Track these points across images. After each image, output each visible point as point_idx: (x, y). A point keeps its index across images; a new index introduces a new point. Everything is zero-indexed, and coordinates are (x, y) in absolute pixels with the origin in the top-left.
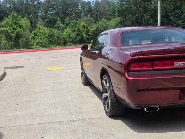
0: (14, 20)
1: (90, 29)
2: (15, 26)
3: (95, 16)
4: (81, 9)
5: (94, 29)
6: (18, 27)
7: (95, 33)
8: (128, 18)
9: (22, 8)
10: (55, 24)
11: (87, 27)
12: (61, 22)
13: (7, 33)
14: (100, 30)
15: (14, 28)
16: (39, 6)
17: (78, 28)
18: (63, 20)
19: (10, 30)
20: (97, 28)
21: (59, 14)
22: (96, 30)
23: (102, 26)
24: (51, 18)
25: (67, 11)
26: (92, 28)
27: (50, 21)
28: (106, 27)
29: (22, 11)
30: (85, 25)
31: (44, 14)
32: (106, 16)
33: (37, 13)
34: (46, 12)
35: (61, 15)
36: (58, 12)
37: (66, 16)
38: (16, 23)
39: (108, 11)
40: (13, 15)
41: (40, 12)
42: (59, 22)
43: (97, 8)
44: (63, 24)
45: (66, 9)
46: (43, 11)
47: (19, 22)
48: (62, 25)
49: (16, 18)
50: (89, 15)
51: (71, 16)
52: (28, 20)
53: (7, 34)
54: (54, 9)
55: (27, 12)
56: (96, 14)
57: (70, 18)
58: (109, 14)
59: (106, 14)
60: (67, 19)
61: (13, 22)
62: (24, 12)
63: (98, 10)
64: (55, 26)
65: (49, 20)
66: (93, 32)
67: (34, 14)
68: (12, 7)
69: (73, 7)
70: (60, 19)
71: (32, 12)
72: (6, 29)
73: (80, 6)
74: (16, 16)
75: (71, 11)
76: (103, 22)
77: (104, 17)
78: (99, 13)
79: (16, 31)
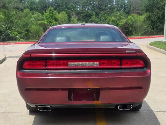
0: (50, 14)
1: (119, 23)
2: (52, 20)
3: (128, 11)
4: (116, 4)
5: (123, 23)
6: (54, 21)
7: (124, 27)
8: (154, 13)
9: (62, 4)
10: (90, 18)
11: (116, 21)
12: (96, 16)
13: (44, 25)
14: (128, 25)
15: (50, 21)
16: (78, 2)
17: (108, 22)
18: (97, 15)
19: (47, 23)
20: (126, 23)
21: (94, 9)
22: (125, 24)
23: (131, 20)
24: (87, 13)
25: (102, 6)
26: (121, 22)
27: (86, 16)
28: (135, 22)
29: (62, 6)
30: (114, 19)
31: (82, 9)
32: (139, 11)
33: (76, 8)
34: (83, 7)
35: (96, 10)
36: (93, 7)
37: (101, 10)
38: (52, 16)
39: (141, 6)
40: (50, 10)
41: (79, 7)
42: (94, 17)
43: (130, 4)
44: (98, 18)
45: (102, 4)
46: (81, 7)
47: (55, 16)
48: (96, 19)
49: (53, 12)
50: (122, 10)
51: (105, 11)
52: (66, 14)
53: (44, 27)
54: (91, 4)
55: (67, 7)
56: (129, 10)
57: (104, 13)
58: (140, 9)
59: (138, 10)
60: (101, 13)
61: (50, 16)
62: (64, 7)
63: (130, 6)
64: (90, 20)
65: (85, 14)
66: (122, 26)
67: (73, 9)
68: (54, 2)
69: (107, 2)
70: (95, 14)
71: (71, 7)
72: (43, 22)
73: (115, 2)
74: (52, 10)
75: (106, 6)
76: (133, 16)
77: (136, 12)
78: (131, 8)
79: (52, 24)
